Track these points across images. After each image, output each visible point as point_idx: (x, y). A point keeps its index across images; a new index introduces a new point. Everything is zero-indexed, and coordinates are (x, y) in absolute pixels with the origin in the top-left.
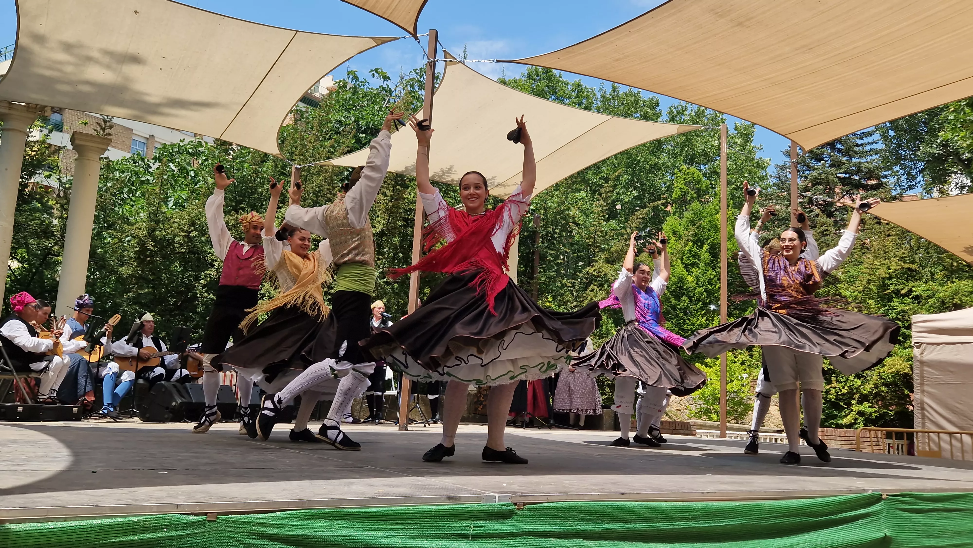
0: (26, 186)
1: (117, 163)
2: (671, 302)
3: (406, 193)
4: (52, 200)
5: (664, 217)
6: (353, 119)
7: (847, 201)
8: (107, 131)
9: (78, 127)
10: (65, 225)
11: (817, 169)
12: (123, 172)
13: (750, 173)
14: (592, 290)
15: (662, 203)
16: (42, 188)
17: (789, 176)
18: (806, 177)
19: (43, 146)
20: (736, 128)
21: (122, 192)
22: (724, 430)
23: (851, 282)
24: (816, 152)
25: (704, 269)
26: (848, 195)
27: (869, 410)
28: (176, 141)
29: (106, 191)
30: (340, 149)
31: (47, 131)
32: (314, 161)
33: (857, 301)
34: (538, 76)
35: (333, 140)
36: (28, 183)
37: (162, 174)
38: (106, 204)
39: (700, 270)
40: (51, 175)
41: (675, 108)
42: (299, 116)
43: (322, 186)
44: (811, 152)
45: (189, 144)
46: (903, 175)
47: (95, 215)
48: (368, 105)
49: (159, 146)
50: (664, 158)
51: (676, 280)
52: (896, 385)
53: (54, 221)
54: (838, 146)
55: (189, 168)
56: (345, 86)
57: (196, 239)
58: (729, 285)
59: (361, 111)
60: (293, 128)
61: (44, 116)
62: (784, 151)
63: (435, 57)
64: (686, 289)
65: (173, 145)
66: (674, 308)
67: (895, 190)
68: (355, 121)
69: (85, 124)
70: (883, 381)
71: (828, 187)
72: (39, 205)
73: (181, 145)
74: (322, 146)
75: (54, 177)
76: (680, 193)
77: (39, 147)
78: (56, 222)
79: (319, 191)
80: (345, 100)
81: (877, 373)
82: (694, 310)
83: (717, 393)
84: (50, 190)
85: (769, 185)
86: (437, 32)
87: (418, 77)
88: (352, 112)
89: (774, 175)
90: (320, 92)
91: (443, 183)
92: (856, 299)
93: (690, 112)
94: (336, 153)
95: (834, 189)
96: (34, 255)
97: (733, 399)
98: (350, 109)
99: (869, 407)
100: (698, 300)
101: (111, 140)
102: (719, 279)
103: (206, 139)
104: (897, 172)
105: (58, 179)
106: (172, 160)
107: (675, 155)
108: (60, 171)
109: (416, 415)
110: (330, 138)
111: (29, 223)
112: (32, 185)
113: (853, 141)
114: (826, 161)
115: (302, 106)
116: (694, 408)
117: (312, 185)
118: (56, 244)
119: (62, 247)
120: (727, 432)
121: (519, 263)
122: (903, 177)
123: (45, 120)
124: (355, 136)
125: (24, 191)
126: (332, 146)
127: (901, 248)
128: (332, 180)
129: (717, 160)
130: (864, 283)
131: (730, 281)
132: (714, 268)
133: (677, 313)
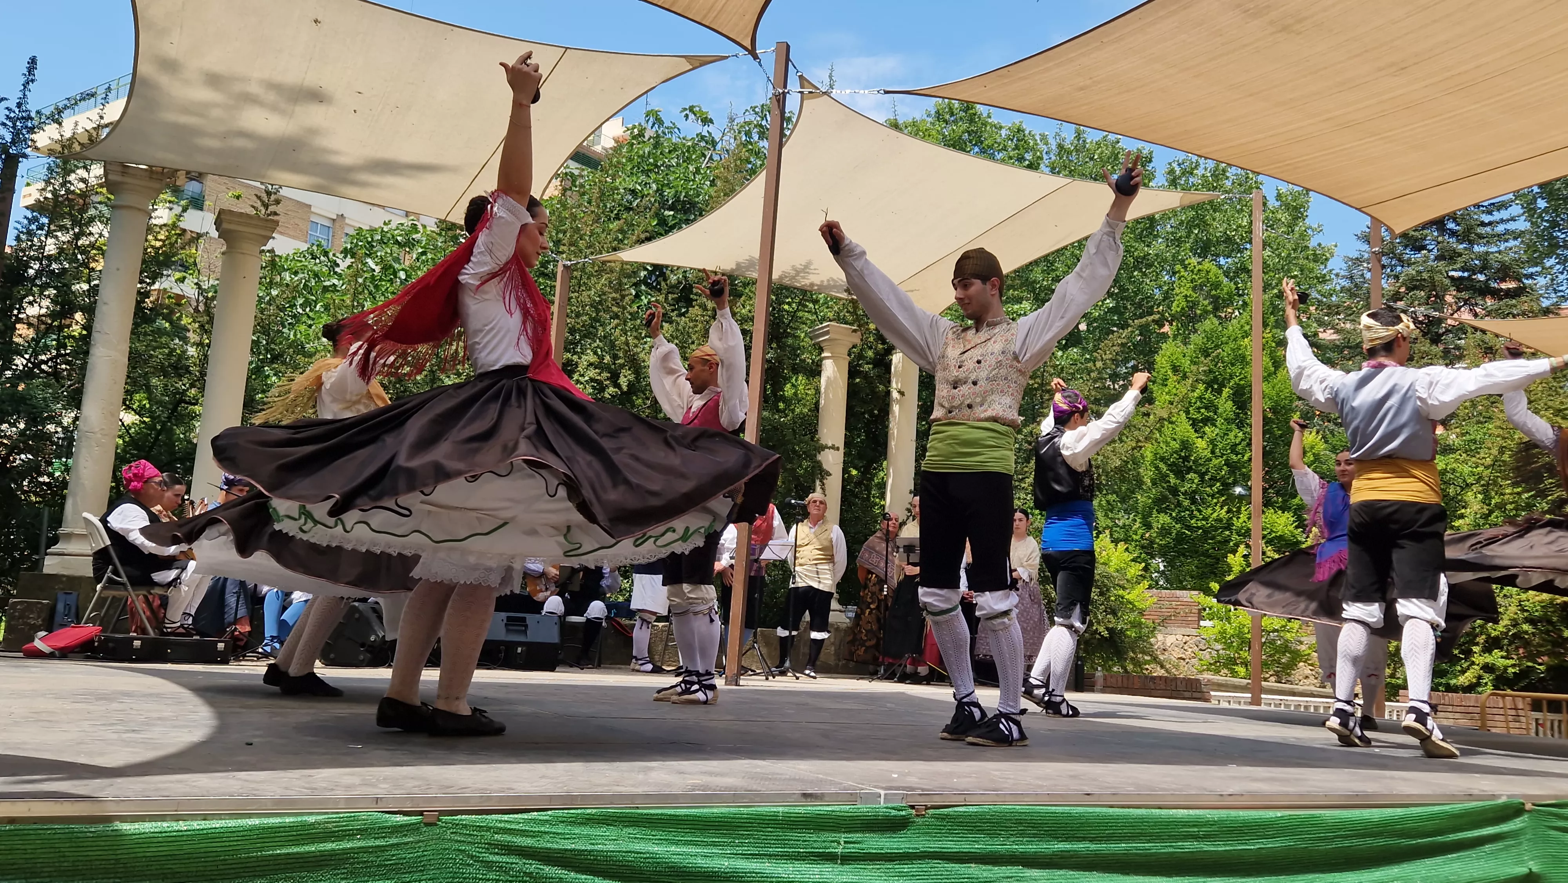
0: (147, 294)
1: (287, 259)
2: (1169, 482)
3: (739, 304)
4: (187, 316)
5: (1158, 342)
6: (654, 186)
7: (1465, 316)
8: (272, 208)
9: (227, 202)
10: (206, 356)
11: (1414, 263)
12: (296, 273)
13: (1302, 270)
15: (1153, 321)
16: (172, 298)
17: (1368, 275)
18: (1397, 277)
19: (173, 232)
20: (1279, 197)
21: (295, 305)
22: (1257, 692)
23: (1471, 450)
24: (1413, 236)
25: (1223, 427)
26: (1467, 307)
27: (1501, 663)
28: (378, 224)
29: (269, 303)
30: (633, 235)
31: (180, 209)
32: (592, 253)
33: (1482, 482)
34: (952, 114)
35: (622, 221)
36: (149, 291)
37: (356, 275)
38: (270, 323)
39: (1217, 430)
40: (184, 278)
41: (1179, 165)
42: (570, 183)
43: (604, 294)
44: (1404, 235)
45: (397, 228)
46: (1562, 273)
47: (253, 341)
48: (678, 164)
49: (352, 232)
50: (1159, 246)
51: (1177, 446)
52: (1550, 622)
53: (190, 349)
54: (1451, 225)
55: (396, 266)
56: (641, 134)
58: (1266, 454)
59: (667, 175)
60: (560, 202)
61: (175, 185)
62: (1359, 233)
63: (785, 87)
64: (1195, 462)
65: (372, 230)
66: (1174, 491)
67: (1547, 298)
68: (658, 190)
69: (238, 197)
70: (1526, 614)
71: (1434, 293)
72: (167, 325)
73: (385, 229)
74: (604, 230)
75: (190, 281)
76: (1184, 304)
77: (167, 234)
78: (192, 351)
79: (600, 303)
80: (643, 156)
81: (1516, 603)
82: (1208, 496)
83: (1246, 631)
84: (183, 301)
85: (1334, 291)
86: (788, 47)
87: (759, 119)
88: (653, 176)
89: (1342, 273)
90: (602, 144)
91: (798, 289)
92: (1481, 478)
93: (1203, 172)
94: (626, 242)
95: (1444, 296)
96: (160, 403)
97: (1273, 642)
98: (650, 170)
99: (1502, 657)
100: (1214, 479)
101: (277, 223)
102: (1249, 445)
103: (424, 220)
104: (1551, 268)
105: (196, 284)
106: (371, 254)
107: (1178, 242)
108: (199, 271)
109: (753, 661)
110: (617, 217)
111: (152, 352)
112: (156, 293)
113: (1476, 217)
114: (1430, 251)
115: (574, 167)
116: (1208, 656)
117: (589, 293)
118: (192, 386)
119: (202, 389)
120: (1263, 696)
121: (918, 417)
122: (1561, 277)
123: (177, 191)
124: (657, 215)
125: (144, 302)
126: (621, 231)
127: (1558, 394)
128: (620, 284)
129: (1246, 249)
130: (1495, 451)
131: (1267, 448)
132: (1240, 426)
133: (1179, 501)
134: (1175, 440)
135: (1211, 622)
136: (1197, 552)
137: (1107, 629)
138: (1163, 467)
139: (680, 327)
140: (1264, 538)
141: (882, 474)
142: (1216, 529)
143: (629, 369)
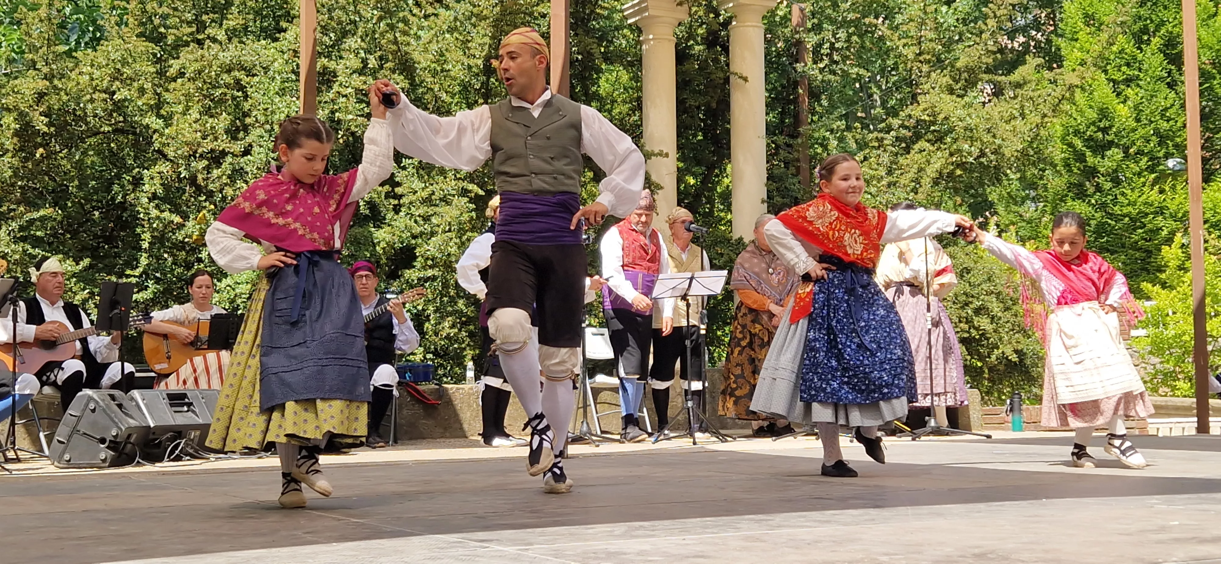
2: (1086, 161)
14: (921, 151)
25: (1151, 87)
39: (1143, 91)
51: (1095, 114)
57: (127, 104)
58: (1204, 117)
64: (1116, 133)
66: (1093, 172)
82: (1134, 174)
100: (1140, 153)
102: (1183, 106)
120: (1210, 418)
121: (770, 106)
131: (1207, 109)
132: (1171, 86)
133: (1098, 184)
134: (1091, 107)
135: (1145, 330)
136: (1123, 246)
137: (1016, 351)
138: (1079, 144)
139: (460, 17)
140: (1205, 222)
141: (726, 181)
142: (1147, 214)
143: (402, 73)
